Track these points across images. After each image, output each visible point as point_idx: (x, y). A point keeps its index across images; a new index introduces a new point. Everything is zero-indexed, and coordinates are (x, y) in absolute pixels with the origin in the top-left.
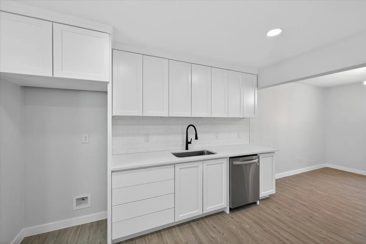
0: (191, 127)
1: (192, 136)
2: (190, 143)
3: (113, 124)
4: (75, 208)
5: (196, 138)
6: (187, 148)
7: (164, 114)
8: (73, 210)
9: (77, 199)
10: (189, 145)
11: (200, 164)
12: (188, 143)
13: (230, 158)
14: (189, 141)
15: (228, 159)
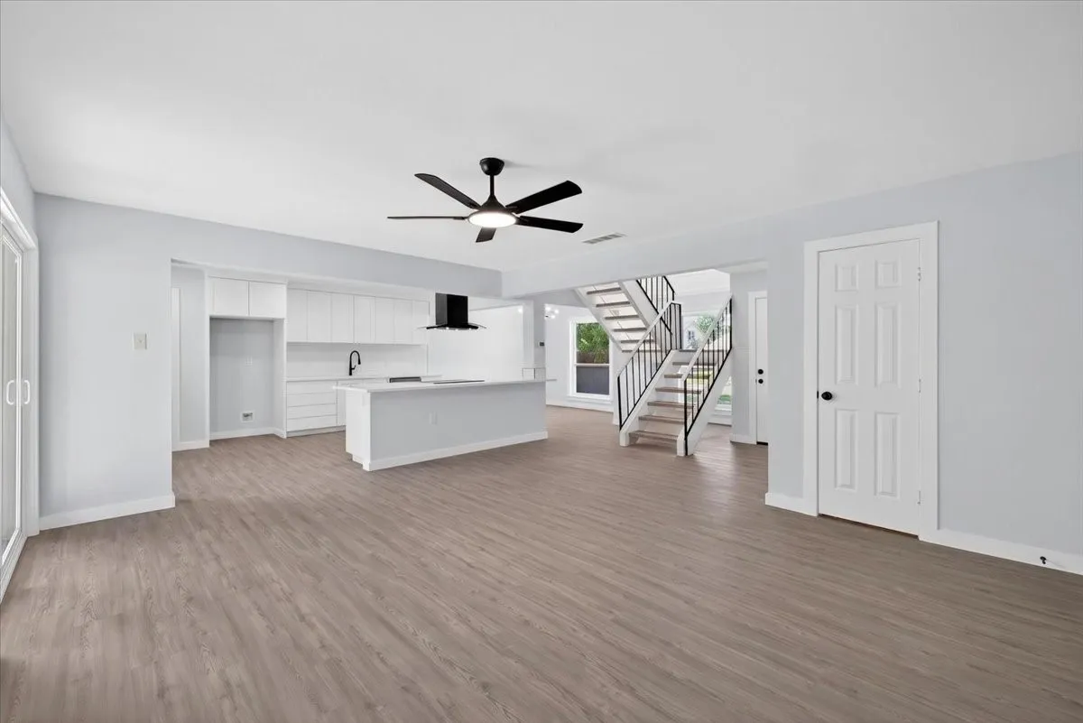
0: (355, 354)
1: (355, 363)
2: (354, 369)
3: (288, 350)
5: (359, 363)
6: (350, 374)
12: (351, 369)
14: (353, 367)
15: (389, 379)
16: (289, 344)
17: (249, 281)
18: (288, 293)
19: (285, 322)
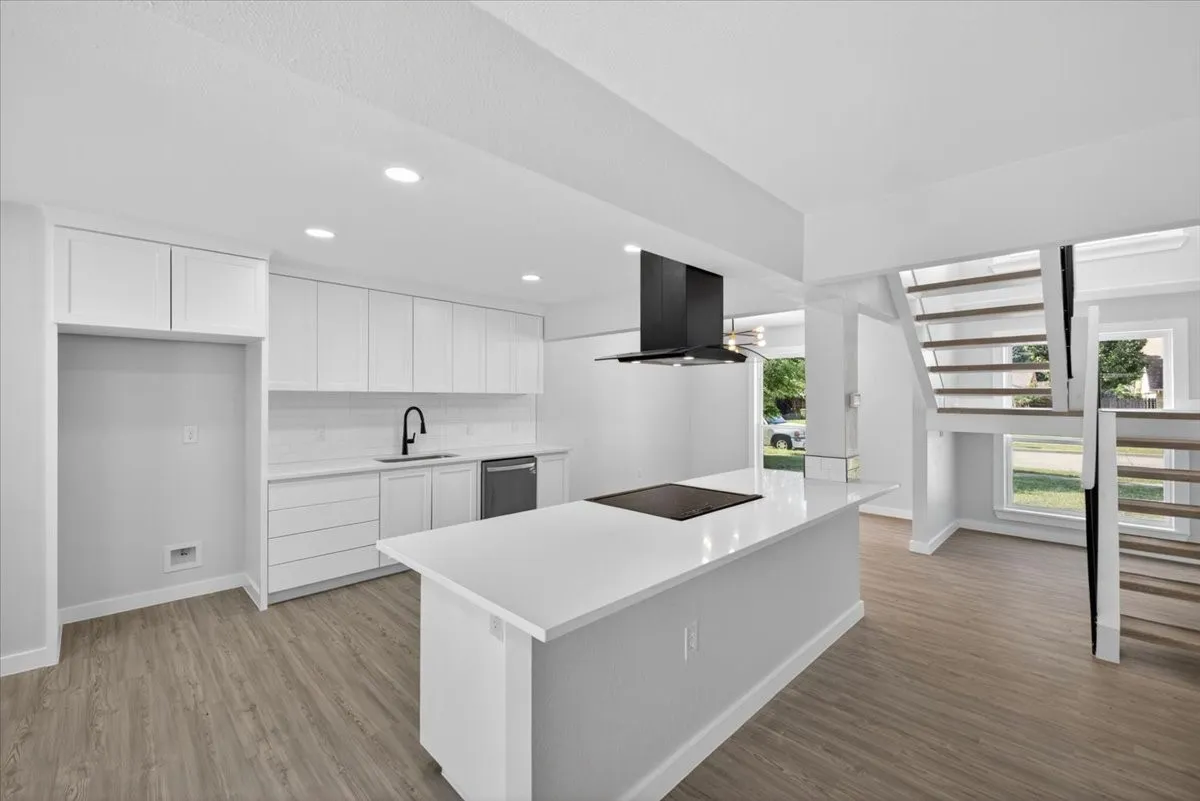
0: (414, 413)
1: (414, 428)
2: (412, 441)
3: (271, 407)
4: (168, 567)
5: (423, 431)
6: (405, 452)
7: (360, 387)
8: (166, 571)
9: (174, 553)
10: (409, 445)
11: (427, 472)
12: (407, 441)
13: (483, 462)
14: (410, 437)
15: (480, 463)
16: (273, 395)
17: (172, 245)
18: (271, 283)
19: (265, 346)
